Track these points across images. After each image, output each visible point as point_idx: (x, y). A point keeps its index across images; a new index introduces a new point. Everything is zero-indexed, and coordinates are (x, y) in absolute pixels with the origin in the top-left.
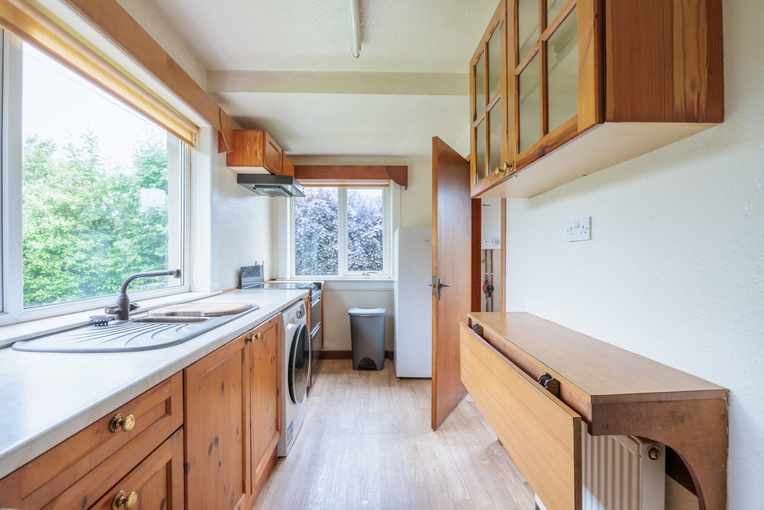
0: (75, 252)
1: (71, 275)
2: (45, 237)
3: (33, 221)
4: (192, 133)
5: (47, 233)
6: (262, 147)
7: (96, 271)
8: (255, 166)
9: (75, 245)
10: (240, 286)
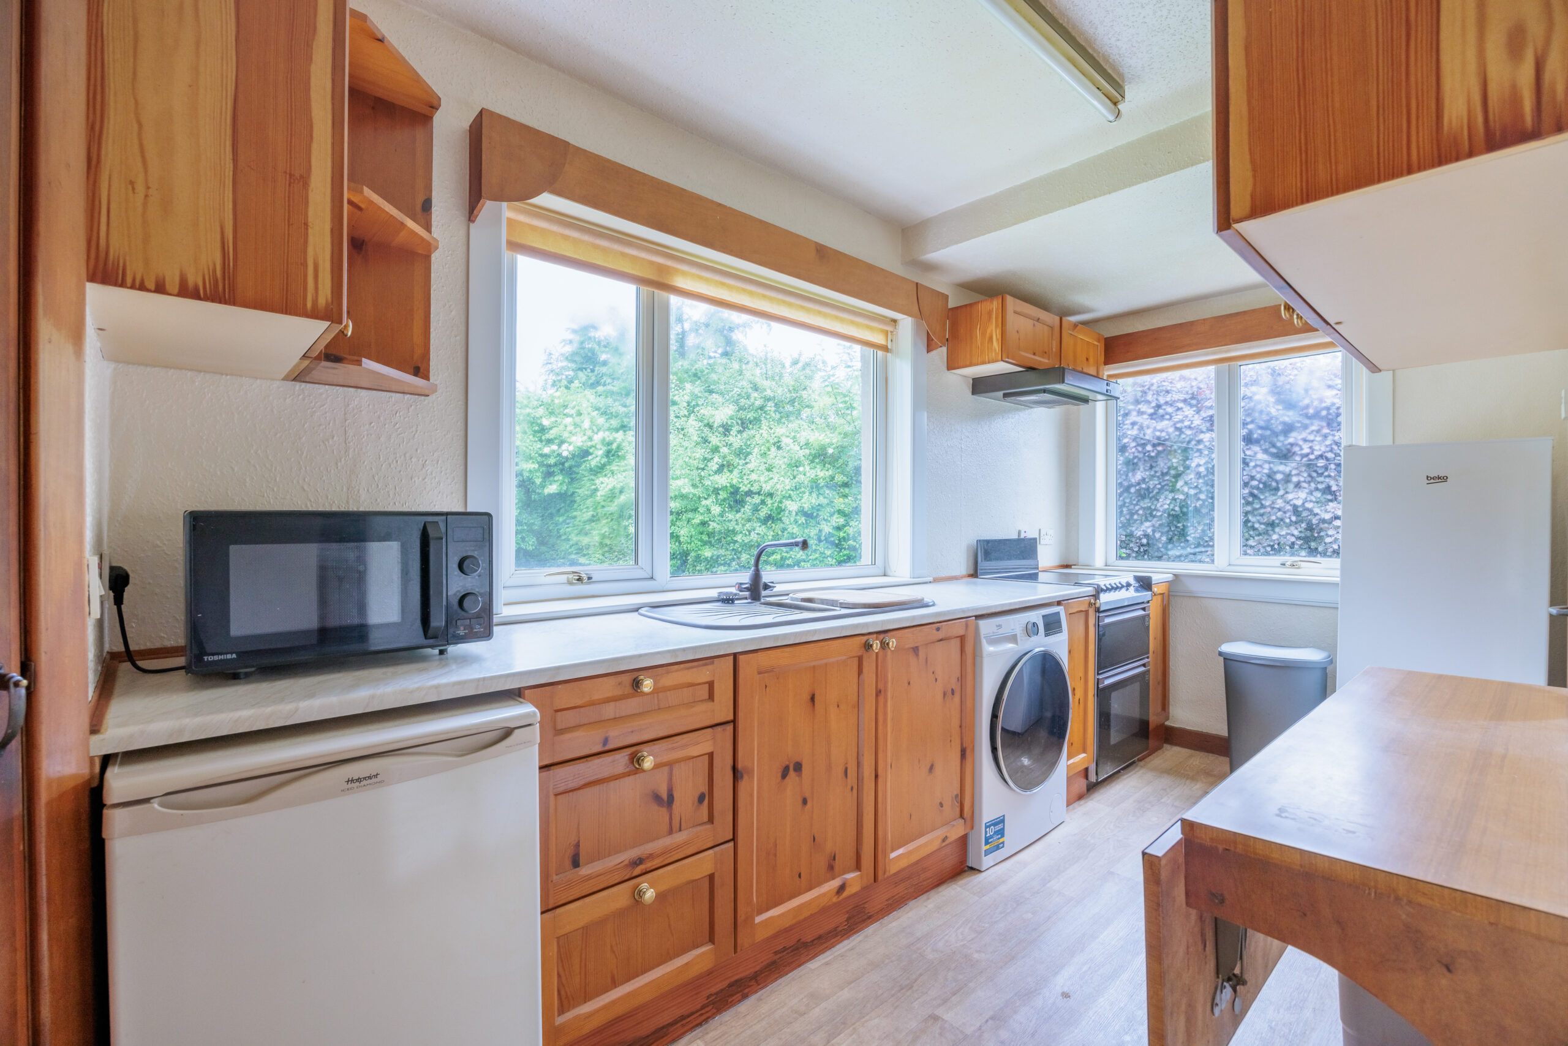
0: (832, 515)
1: (827, 548)
2: (801, 495)
3: (789, 474)
4: (886, 333)
5: (803, 489)
6: (1000, 326)
7: (855, 544)
8: (989, 363)
9: (833, 505)
10: (974, 574)
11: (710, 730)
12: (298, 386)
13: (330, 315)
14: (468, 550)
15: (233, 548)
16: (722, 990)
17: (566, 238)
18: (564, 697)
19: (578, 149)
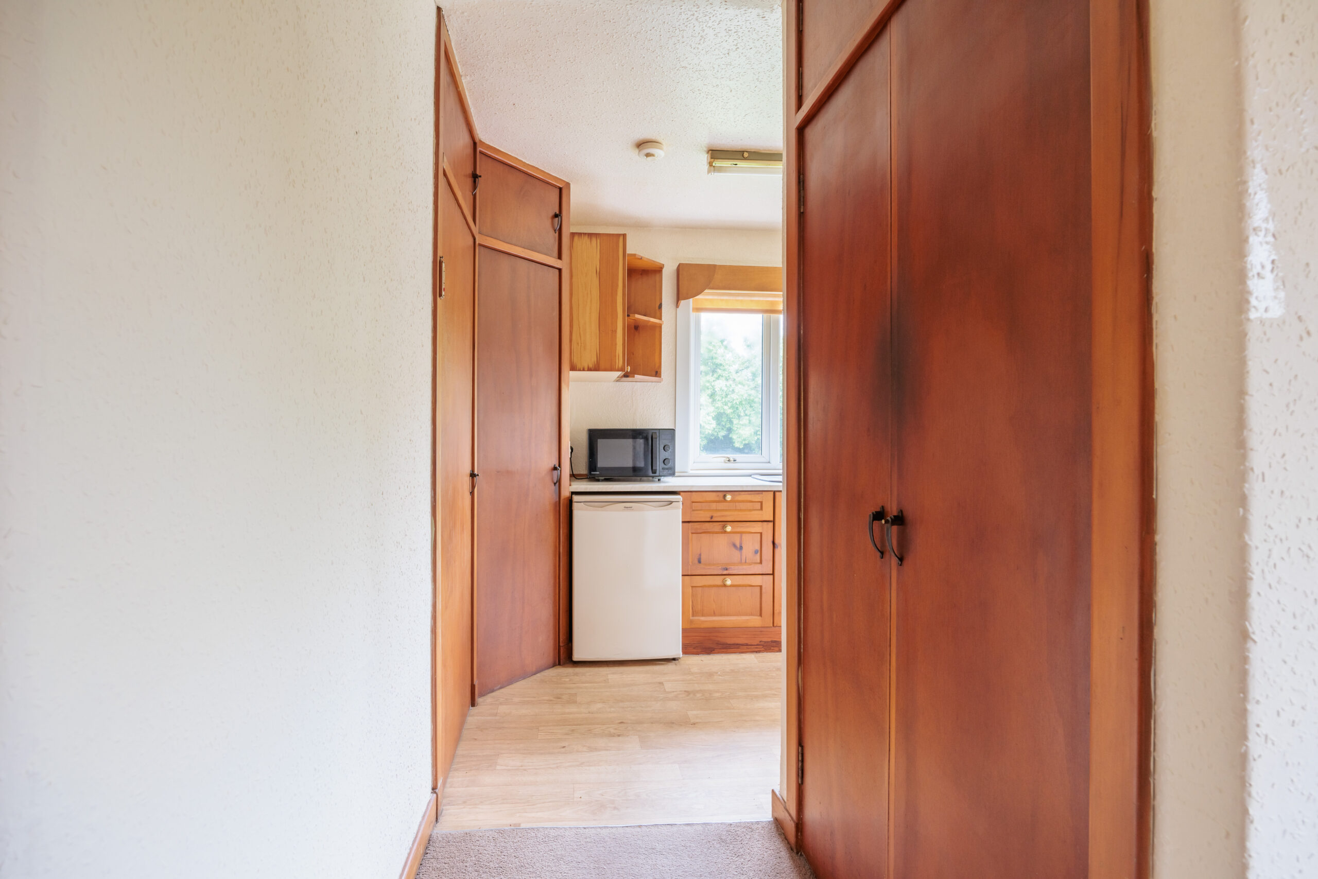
11: (761, 523)
12: (618, 383)
13: (622, 369)
14: (666, 442)
15: (598, 440)
16: (768, 642)
17: (722, 300)
18: (695, 497)
19: (720, 266)
